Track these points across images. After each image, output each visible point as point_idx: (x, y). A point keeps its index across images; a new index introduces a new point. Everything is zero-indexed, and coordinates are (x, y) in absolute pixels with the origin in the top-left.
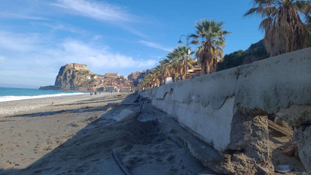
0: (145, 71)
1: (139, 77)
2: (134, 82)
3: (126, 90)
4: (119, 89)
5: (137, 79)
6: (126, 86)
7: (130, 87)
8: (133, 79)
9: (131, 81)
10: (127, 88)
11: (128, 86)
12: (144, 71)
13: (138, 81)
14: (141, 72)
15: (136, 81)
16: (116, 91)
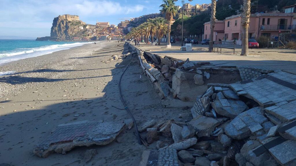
0: (134, 20)
1: (128, 26)
2: (124, 31)
3: (117, 38)
4: (111, 38)
5: (127, 27)
7: (121, 35)
8: (123, 28)
9: (121, 30)
10: (118, 36)
11: (118, 34)
12: (132, 20)
13: (127, 29)
14: (130, 20)
15: (125, 29)
16: (108, 39)
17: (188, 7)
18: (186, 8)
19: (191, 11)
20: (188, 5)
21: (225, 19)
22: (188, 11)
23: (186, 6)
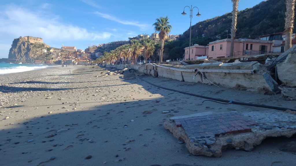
0: (102, 45)
1: (96, 51)
2: (91, 56)
3: (84, 63)
4: (77, 62)
5: (94, 53)
6: (83, 59)
7: (88, 60)
8: (90, 53)
9: (89, 55)
10: (85, 61)
11: (85, 59)
12: (100, 45)
13: (95, 54)
14: (98, 46)
15: (93, 55)
16: (74, 64)
17: (157, 36)
18: (154, 37)
19: (159, 40)
20: (157, 35)
21: (209, 43)
22: (156, 40)
23: (154, 36)
